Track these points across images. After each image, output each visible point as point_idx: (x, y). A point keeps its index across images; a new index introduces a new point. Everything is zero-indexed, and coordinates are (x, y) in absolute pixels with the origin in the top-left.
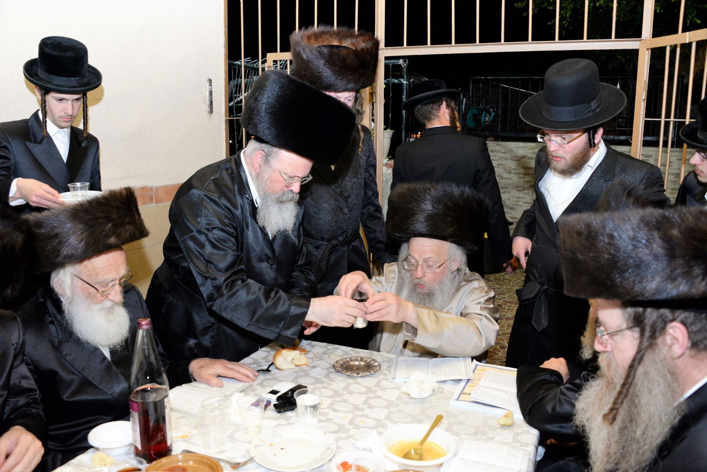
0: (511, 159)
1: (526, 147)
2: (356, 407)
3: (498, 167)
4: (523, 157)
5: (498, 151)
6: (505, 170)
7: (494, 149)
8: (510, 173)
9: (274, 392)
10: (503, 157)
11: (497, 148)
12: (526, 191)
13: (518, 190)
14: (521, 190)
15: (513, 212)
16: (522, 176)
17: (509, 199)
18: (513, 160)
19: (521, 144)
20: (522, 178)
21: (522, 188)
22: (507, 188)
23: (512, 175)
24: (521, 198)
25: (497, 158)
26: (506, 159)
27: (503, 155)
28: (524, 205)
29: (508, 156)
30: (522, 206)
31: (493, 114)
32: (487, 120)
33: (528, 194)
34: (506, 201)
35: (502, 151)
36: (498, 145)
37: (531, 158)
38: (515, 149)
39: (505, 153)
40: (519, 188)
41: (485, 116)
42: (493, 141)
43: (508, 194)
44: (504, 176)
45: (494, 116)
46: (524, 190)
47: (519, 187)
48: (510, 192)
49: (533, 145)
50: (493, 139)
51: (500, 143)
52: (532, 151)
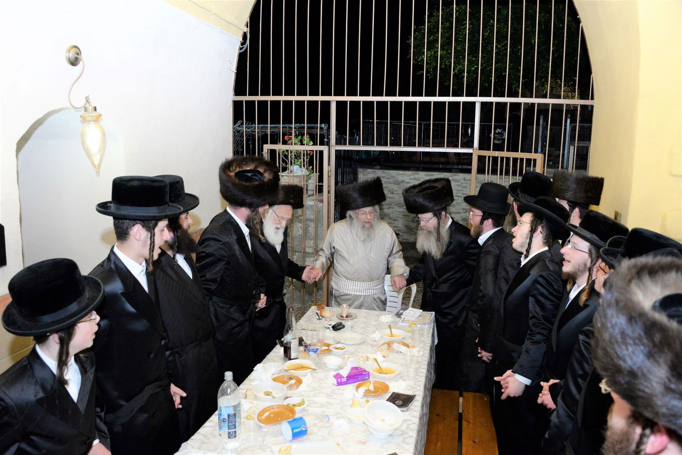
0: (393, 183)
1: (404, 174)
2: (363, 328)
4: (402, 182)
6: (389, 191)
8: (393, 193)
9: (330, 325)
10: (387, 182)
11: (383, 175)
13: (399, 206)
15: (396, 222)
17: (392, 213)
18: (395, 184)
19: (401, 172)
22: (391, 205)
26: (390, 183)
27: (387, 180)
29: (391, 180)
34: (391, 215)
35: (387, 177)
36: (383, 172)
38: (396, 175)
39: (389, 178)
42: (380, 169)
43: (391, 209)
47: (399, 204)
48: (393, 208)
49: (409, 173)
50: (379, 167)
51: (385, 171)
52: (409, 178)
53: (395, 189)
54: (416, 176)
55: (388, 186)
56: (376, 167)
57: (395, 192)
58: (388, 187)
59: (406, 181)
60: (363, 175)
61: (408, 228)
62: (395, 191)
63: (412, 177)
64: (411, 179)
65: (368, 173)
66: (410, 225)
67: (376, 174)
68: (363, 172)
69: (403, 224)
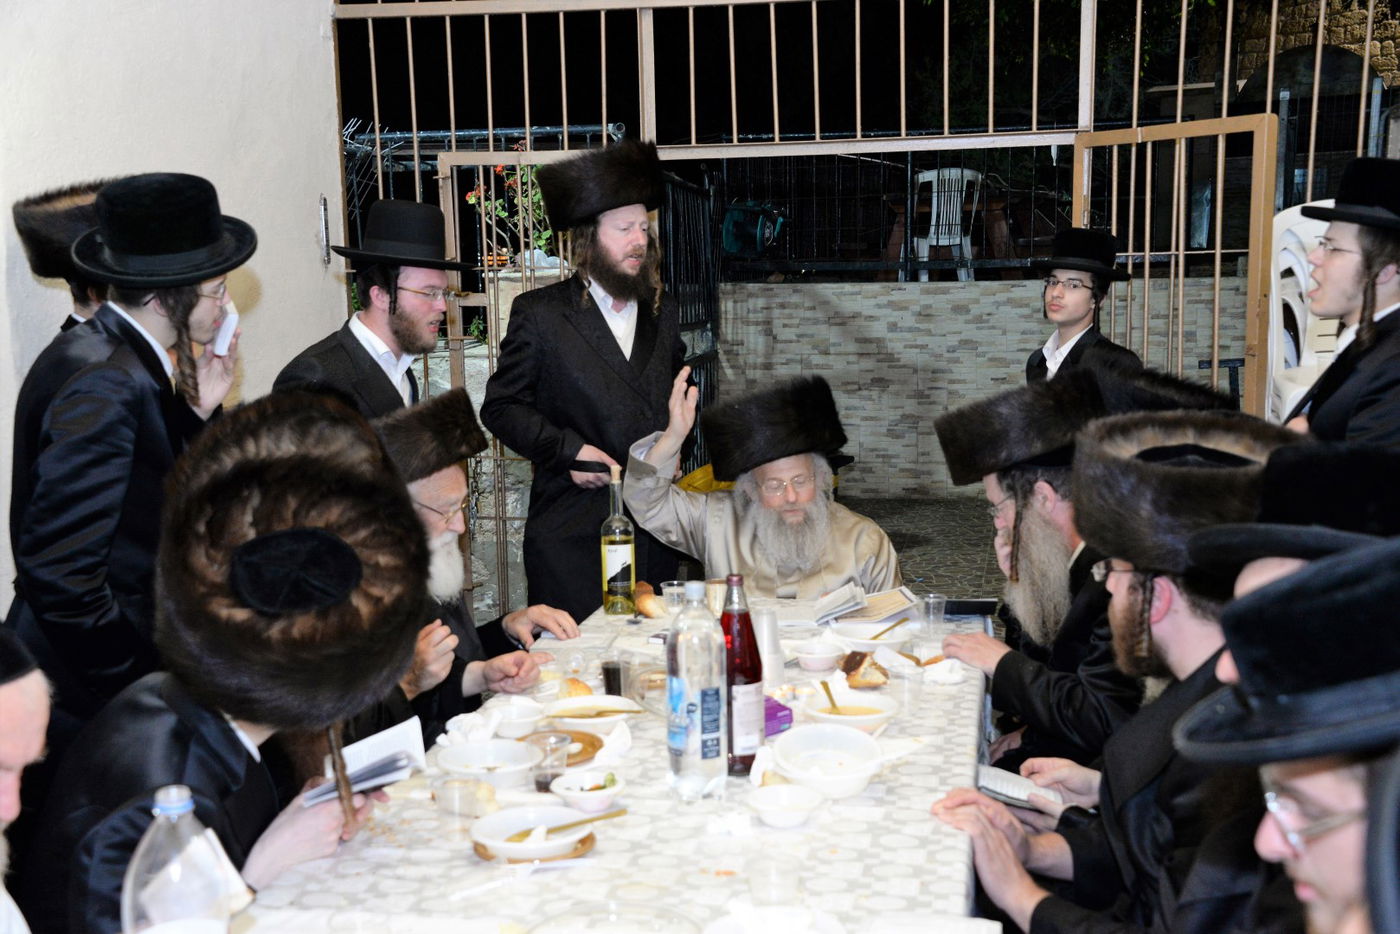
0: (825, 322)
1: (859, 293)
3: (798, 341)
4: (853, 317)
5: (796, 306)
6: (815, 347)
7: (788, 300)
8: (827, 353)
10: (809, 319)
11: (795, 299)
12: (865, 393)
14: (854, 391)
16: (852, 358)
18: (831, 324)
19: (848, 287)
20: (853, 363)
21: (856, 387)
23: (831, 357)
24: (855, 408)
25: (796, 321)
26: (816, 322)
27: (807, 314)
28: (863, 423)
29: (819, 314)
30: (859, 426)
31: (781, 220)
32: (767, 235)
33: (870, 399)
35: (806, 305)
36: (795, 291)
37: (871, 317)
38: (834, 299)
39: (814, 308)
40: (849, 387)
41: (764, 226)
42: (785, 282)
44: (814, 362)
45: (783, 224)
46: (860, 389)
47: (849, 383)
49: (875, 287)
50: (782, 277)
51: (800, 286)
52: (873, 302)
53: (832, 341)
54: (896, 296)
55: (810, 332)
56: (772, 278)
57: (832, 350)
58: (812, 336)
59: (866, 313)
60: (735, 302)
61: (878, 456)
62: (834, 345)
63: (883, 300)
64: (879, 306)
65: (750, 295)
66: (883, 445)
67: (776, 296)
68: (734, 292)
69: (861, 445)
